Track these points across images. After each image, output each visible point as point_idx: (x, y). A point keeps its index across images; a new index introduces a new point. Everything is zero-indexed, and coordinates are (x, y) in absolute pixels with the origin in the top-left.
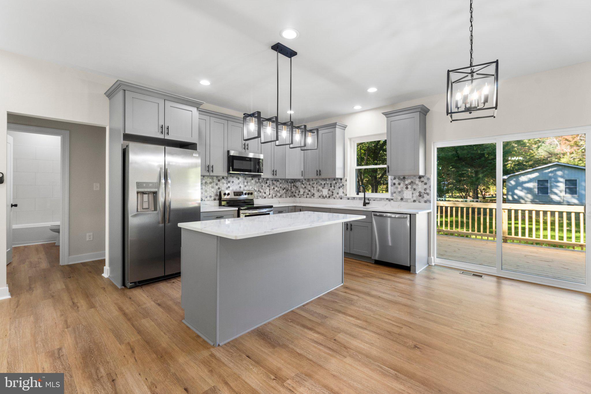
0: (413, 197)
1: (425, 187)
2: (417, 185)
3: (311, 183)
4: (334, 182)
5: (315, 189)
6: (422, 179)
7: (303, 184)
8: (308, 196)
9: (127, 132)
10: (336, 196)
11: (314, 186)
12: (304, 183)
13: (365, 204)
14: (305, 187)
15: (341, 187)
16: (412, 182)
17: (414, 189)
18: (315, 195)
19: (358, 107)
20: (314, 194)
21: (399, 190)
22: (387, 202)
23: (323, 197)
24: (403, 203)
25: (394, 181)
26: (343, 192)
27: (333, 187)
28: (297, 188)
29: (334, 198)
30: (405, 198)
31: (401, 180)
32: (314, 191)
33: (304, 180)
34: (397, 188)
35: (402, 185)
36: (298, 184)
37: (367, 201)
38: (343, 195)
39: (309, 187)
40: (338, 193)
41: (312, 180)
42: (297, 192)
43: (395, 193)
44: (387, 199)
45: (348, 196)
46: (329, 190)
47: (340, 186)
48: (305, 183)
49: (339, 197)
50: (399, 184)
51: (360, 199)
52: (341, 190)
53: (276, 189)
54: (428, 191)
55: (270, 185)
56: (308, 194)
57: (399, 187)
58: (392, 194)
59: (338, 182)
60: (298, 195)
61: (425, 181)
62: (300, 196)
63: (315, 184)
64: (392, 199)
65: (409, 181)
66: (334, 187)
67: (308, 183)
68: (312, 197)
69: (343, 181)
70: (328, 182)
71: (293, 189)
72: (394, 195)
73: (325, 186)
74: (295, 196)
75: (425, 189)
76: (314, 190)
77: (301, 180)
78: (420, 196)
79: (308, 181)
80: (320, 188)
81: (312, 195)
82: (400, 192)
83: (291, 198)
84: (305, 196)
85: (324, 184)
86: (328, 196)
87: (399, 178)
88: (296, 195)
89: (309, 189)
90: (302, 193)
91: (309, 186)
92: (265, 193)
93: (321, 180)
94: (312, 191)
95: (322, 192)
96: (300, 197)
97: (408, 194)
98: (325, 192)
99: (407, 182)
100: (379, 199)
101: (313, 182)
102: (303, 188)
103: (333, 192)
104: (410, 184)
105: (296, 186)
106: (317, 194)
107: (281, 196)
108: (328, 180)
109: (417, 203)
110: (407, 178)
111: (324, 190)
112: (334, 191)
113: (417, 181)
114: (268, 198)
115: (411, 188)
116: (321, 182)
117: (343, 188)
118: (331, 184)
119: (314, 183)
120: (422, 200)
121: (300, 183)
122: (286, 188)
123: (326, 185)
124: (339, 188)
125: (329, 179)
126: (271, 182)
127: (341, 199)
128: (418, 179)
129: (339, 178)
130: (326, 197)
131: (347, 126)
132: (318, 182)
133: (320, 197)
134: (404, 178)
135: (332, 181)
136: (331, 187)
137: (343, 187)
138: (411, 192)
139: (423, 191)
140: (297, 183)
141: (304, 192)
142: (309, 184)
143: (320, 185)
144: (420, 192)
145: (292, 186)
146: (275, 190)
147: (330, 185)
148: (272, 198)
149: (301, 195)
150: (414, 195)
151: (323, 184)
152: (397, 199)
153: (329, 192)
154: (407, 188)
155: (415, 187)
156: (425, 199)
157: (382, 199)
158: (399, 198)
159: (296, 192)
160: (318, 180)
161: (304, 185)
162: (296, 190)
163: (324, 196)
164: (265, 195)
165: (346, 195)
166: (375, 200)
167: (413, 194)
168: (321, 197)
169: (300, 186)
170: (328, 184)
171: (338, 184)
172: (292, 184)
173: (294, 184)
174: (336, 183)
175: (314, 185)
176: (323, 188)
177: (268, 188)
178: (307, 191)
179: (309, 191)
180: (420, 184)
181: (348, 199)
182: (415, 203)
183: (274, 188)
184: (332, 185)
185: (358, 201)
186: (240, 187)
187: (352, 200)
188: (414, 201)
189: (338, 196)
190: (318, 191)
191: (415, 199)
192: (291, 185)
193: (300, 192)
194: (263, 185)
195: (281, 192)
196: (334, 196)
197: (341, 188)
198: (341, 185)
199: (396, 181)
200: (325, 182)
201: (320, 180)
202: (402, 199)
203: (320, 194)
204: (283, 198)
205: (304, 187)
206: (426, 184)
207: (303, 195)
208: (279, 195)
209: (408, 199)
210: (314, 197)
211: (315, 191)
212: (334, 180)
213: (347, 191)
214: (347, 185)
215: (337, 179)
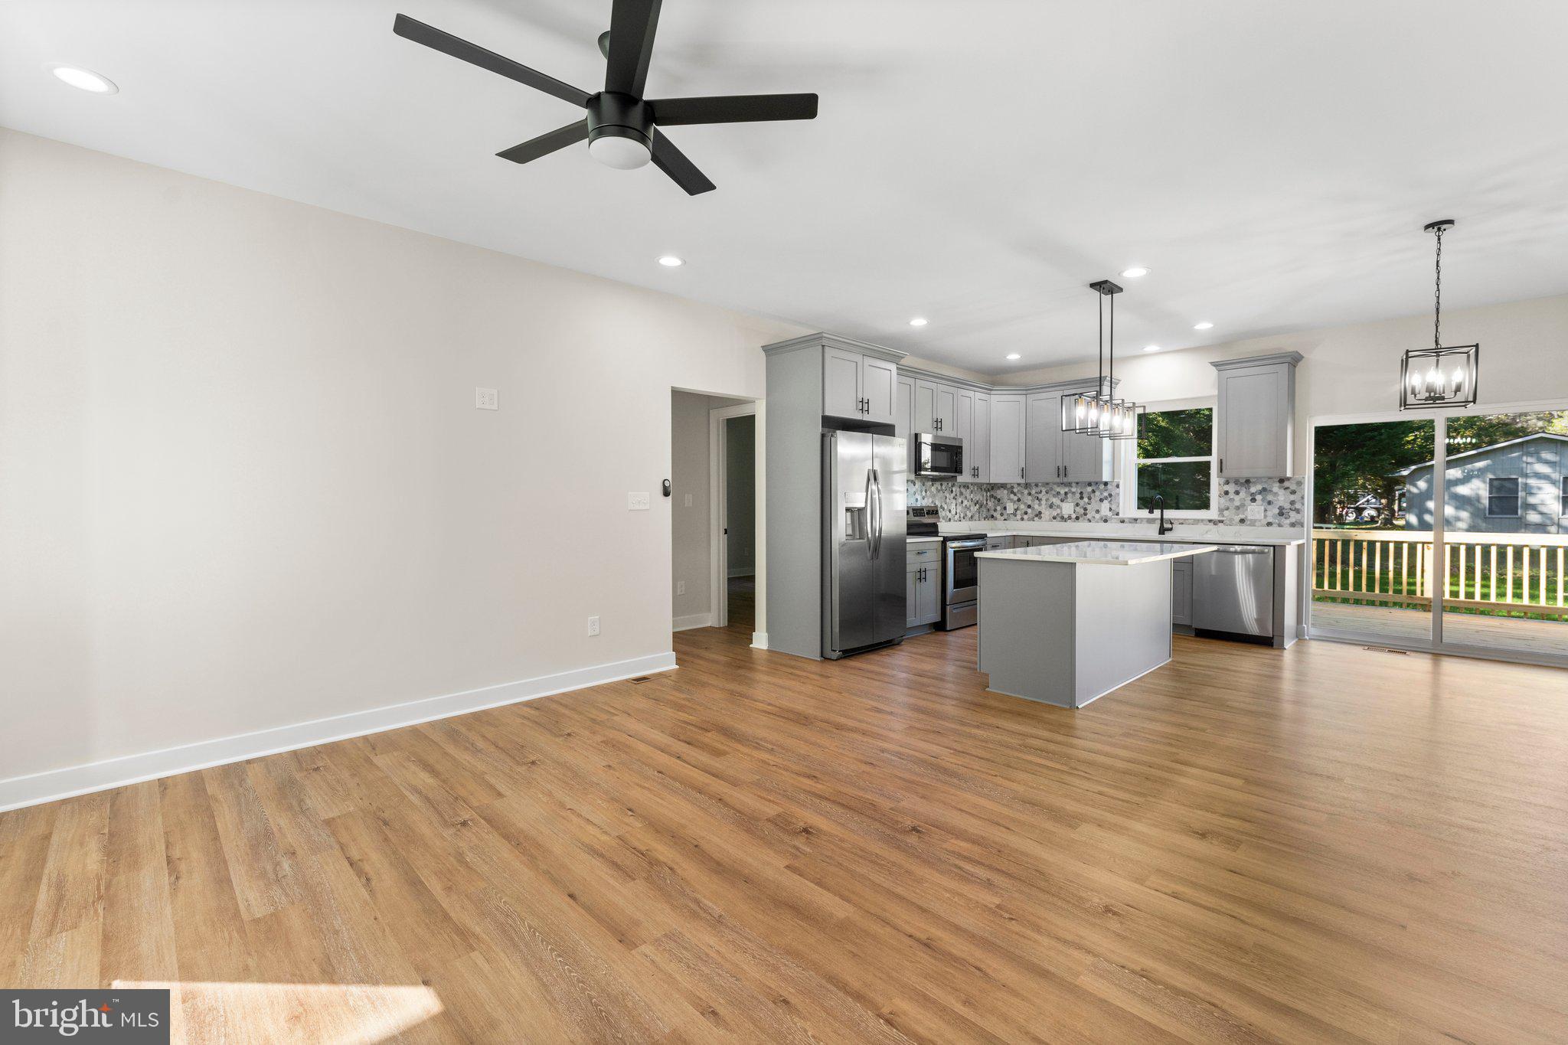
0: (1265, 516)
1: (1292, 497)
2: (1276, 494)
3: (1033, 492)
4: (1089, 489)
5: (1043, 502)
6: (1286, 484)
7: (1012, 492)
8: (1026, 517)
9: (828, 413)
10: (1094, 517)
12: (1015, 490)
13: (1162, 531)
14: (1019, 500)
15: (1106, 498)
16: (1264, 489)
17: (1269, 503)
18: (1042, 515)
19: (1152, 348)
20: (1040, 513)
21: (1237, 503)
22: (1211, 526)
23: (1062, 518)
24: (1243, 528)
25: (1226, 488)
26: (1110, 509)
27: (1086, 500)
28: (999, 500)
29: (1089, 520)
30: (1249, 518)
31: (1242, 484)
32: (1043, 508)
33: (1015, 486)
34: (1232, 500)
35: (1243, 494)
36: (1002, 494)
37: (1166, 526)
38: (1109, 514)
39: (1029, 500)
40: (1098, 511)
41: (1037, 485)
42: (999, 508)
43: (1227, 509)
44: (1210, 521)
45: (1121, 515)
46: (1077, 505)
47: (1102, 497)
48: (1018, 491)
49: (1102, 518)
50: (1237, 493)
51: (1150, 521)
52: (1106, 505)
53: (965, 502)
54: (1298, 506)
55: (956, 495)
56: (1026, 513)
57: (1237, 498)
58: (1221, 511)
59: (1098, 488)
60: (1002, 515)
61: (1293, 487)
62: (1005, 517)
63: (1044, 492)
64: (1222, 522)
65: (1259, 487)
66: (1090, 498)
67: (1026, 492)
68: (1035, 518)
69: (1109, 486)
70: (1074, 490)
71: (990, 504)
72: (1226, 513)
73: (1066, 498)
74: (992, 516)
75: (1292, 503)
76: (1040, 505)
77: (1009, 486)
78: (1281, 514)
79: (1026, 488)
80: (1056, 501)
81: (1037, 516)
82: (1238, 508)
83: (986, 522)
84: (1019, 517)
85: (1066, 493)
86: (1074, 516)
87: (1237, 482)
88: (997, 515)
89: (1029, 503)
90: (1010, 510)
91: (1030, 498)
92: (950, 511)
93: (1059, 486)
94: (1036, 507)
95: (1061, 509)
96: (1005, 520)
97: (1255, 511)
98: (1068, 508)
99: (1253, 490)
100: (1191, 522)
101: (1038, 490)
102: (1015, 502)
103: (1085, 509)
104: (1260, 494)
105: (995, 498)
106: (1047, 513)
107: (972, 517)
108: (1074, 485)
109: (1274, 529)
110: (1255, 483)
111: (1064, 505)
112: (1088, 507)
113: (1276, 488)
114: (954, 521)
115: (1263, 500)
116: (1058, 490)
117: (1111, 500)
118: (1081, 493)
119: (1041, 492)
120: (1286, 522)
121: (1006, 492)
123: (1069, 495)
124: (1101, 500)
125: (1077, 483)
126: (958, 489)
127: (1106, 521)
128: (1278, 484)
129: (1102, 482)
130: (1070, 518)
131: (1120, 381)
132: (1052, 489)
133: (1054, 518)
134: (1248, 481)
135: (1085, 487)
136: (1082, 498)
138: (1263, 508)
139: (1287, 506)
140: (998, 492)
141: (1016, 510)
142: (1030, 494)
143: (1054, 496)
144: (1281, 508)
145: (989, 498)
147: (1078, 496)
149: (1008, 514)
150: (1269, 513)
151: (1062, 492)
152: (1231, 520)
153: (1078, 509)
154: (1253, 500)
155: (1270, 497)
156: (1293, 520)
157: (1198, 520)
158: (1237, 518)
159: (995, 510)
160: (1050, 486)
161: (1015, 495)
162: (996, 506)
163: (1066, 516)
164: (950, 516)
165: (1117, 514)
166: (1182, 524)
167: (1266, 510)
168: (1058, 518)
169: (1006, 497)
170: (1074, 493)
171: (1097, 493)
172: (989, 494)
173: (992, 493)
174: (1094, 491)
175: (1040, 496)
177: (954, 501)
178: (1022, 507)
179: (1029, 507)
180: (1281, 492)
181: (1123, 522)
182: (1270, 528)
183: (962, 502)
184: (1085, 495)
185: (1146, 525)
186: (917, 500)
187: (1130, 523)
188: (1269, 524)
189: (1097, 516)
190: (1051, 506)
191: (1270, 519)
192: (987, 496)
193: (1005, 508)
195: (972, 508)
196: (1089, 516)
197: (1105, 501)
198: (1106, 494)
199: (1231, 488)
200: (1067, 490)
201: (1055, 486)
202: (1242, 521)
203: (1055, 513)
204: (975, 520)
205: (1016, 498)
206: (1293, 492)
207: (1015, 515)
208: (969, 514)
209: (1255, 521)
210: (1040, 518)
212: (1090, 484)
213: (1118, 506)
214: (1118, 494)
215: (1097, 483)
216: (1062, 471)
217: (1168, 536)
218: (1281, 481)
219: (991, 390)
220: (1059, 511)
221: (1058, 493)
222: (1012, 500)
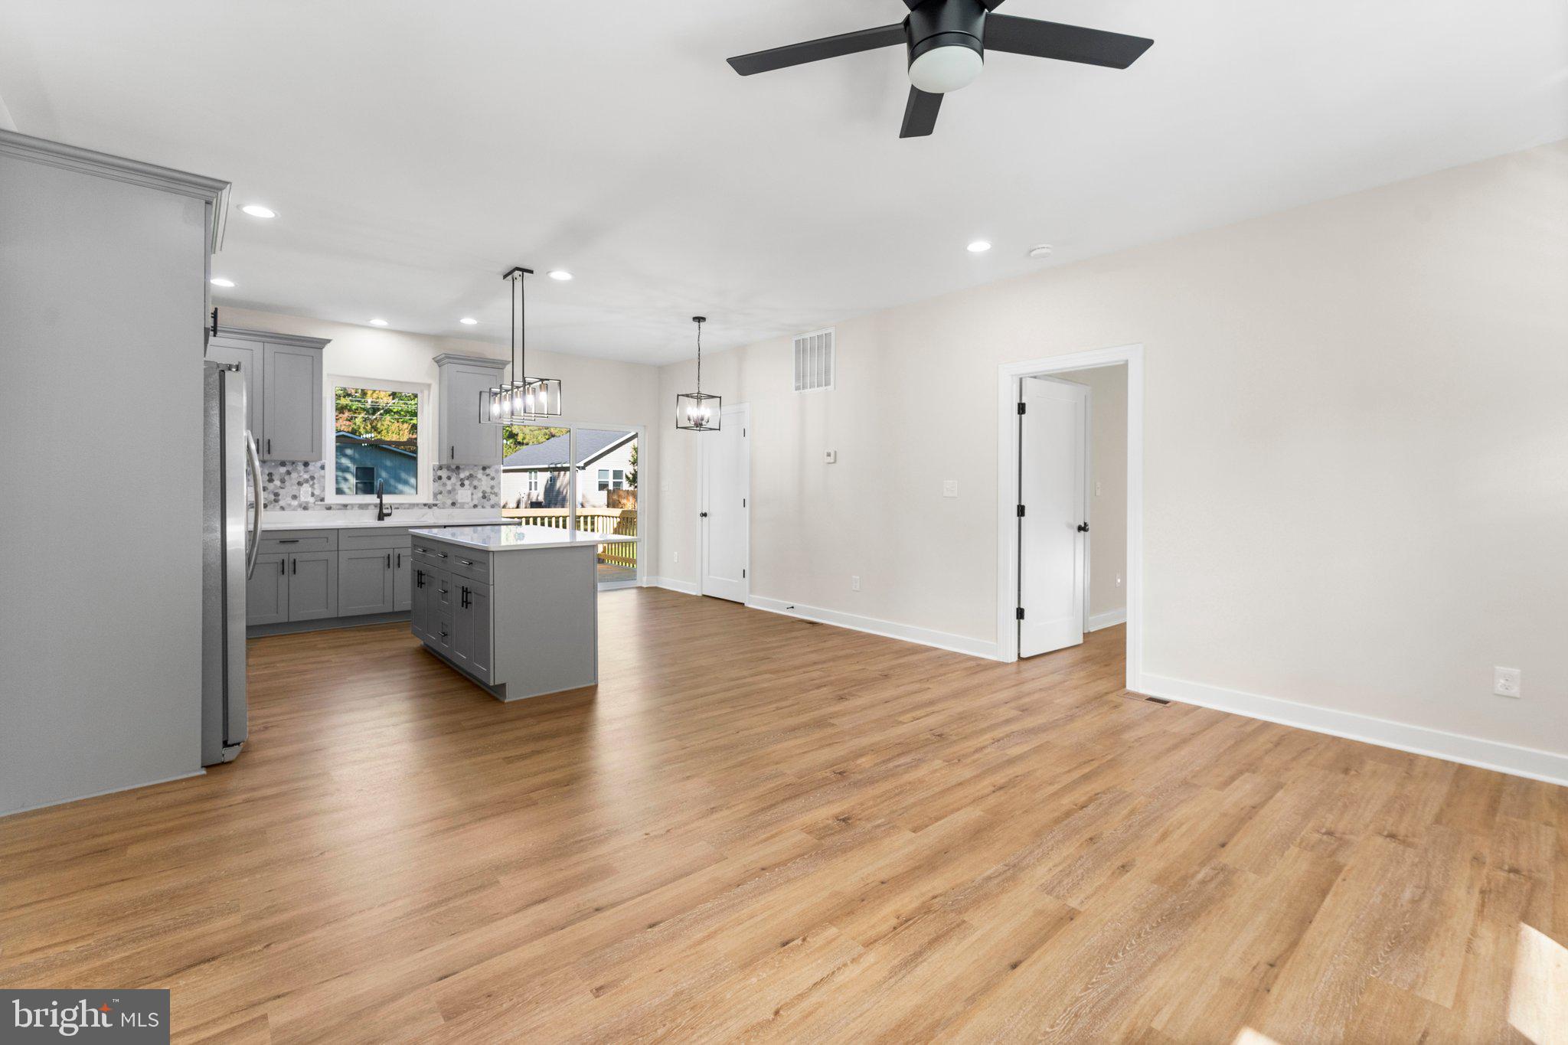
0: (472, 500)
1: (492, 483)
2: (480, 480)
4: (283, 470)
6: (488, 471)
10: (289, 504)
13: (381, 516)
15: (307, 481)
16: (471, 476)
17: (475, 487)
21: (449, 488)
22: (426, 509)
24: (456, 511)
25: (440, 473)
26: (313, 495)
27: (277, 483)
29: (282, 508)
30: (459, 501)
31: (453, 471)
34: (444, 485)
35: (453, 480)
37: (385, 511)
38: (312, 500)
43: (441, 493)
44: (425, 505)
45: (328, 501)
47: (301, 480)
49: (300, 506)
50: (449, 478)
51: (363, 507)
52: (306, 489)
54: (496, 490)
57: (449, 483)
58: (437, 495)
59: (295, 469)
61: (493, 474)
64: (436, 505)
65: (467, 473)
66: (283, 481)
69: (311, 467)
72: (439, 497)
75: (492, 487)
78: (484, 497)
82: (449, 492)
87: (448, 468)
97: (464, 495)
99: (462, 476)
100: (407, 506)
103: (276, 495)
104: (467, 479)
109: (479, 510)
110: (464, 470)
112: (281, 492)
113: (480, 474)
115: (470, 485)
117: (314, 484)
118: (270, 475)
120: (487, 504)
124: (300, 484)
127: (305, 508)
128: (481, 471)
134: (458, 468)
135: (276, 466)
137: (311, 483)
138: (469, 492)
139: (488, 490)
144: (484, 492)
150: (475, 496)
152: (444, 503)
154: (462, 485)
155: (475, 483)
156: (492, 502)
157: (409, 504)
158: (449, 502)
165: (322, 500)
166: (398, 508)
167: (472, 494)
171: (294, 475)
174: (289, 473)
180: (484, 478)
181: (329, 508)
182: (476, 509)
184: (276, 477)
185: (360, 511)
187: (339, 509)
188: (475, 506)
189: (295, 503)
191: (476, 502)
196: (282, 503)
197: (305, 485)
198: (306, 476)
199: (444, 473)
202: (453, 504)
206: (493, 479)
209: (464, 503)
212: (283, 464)
213: (323, 490)
214: (324, 477)
215: (293, 463)
217: (388, 522)
218: (484, 469)
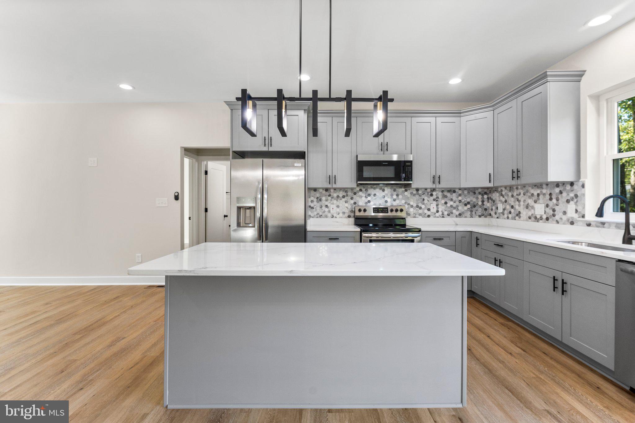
3: (515, 194)
4: (557, 190)
5: (522, 203)
7: (502, 195)
8: (510, 216)
9: (234, 149)
10: (561, 219)
11: (519, 199)
12: (503, 193)
14: (506, 201)
15: (572, 199)
18: (521, 215)
20: (520, 213)
23: (536, 218)
26: (576, 211)
27: (554, 201)
28: (494, 201)
29: (558, 222)
32: (520, 208)
33: (503, 189)
36: (495, 196)
38: (576, 216)
39: (512, 201)
40: (565, 213)
42: (494, 208)
45: (587, 218)
46: (547, 206)
47: (569, 198)
48: (506, 193)
49: (568, 220)
51: (621, 226)
52: (571, 207)
53: (450, 203)
55: (438, 198)
56: (510, 213)
59: (565, 189)
60: (496, 213)
62: (498, 215)
63: (522, 195)
66: (557, 200)
67: (510, 194)
68: (517, 218)
69: (575, 187)
70: (544, 191)
71: (487, 205)
73: (539, 199)
74: (490, 215)
76: (519, 205)
77: (499, 190)
79: (510, 191)
80: (530, 202)
81: (517, 215)
83: (483, 219)
84: (506, 216)
85: (538, 195)
86: (544, 217)
88: (493, 213)
89: (512, 204)
90: (500, 210)
91: (512, 199)
92: (429, 210)
93: (533, 188)
94: (517, 207)
95: (535, 211)
96: (497, 218)
98: (539, 209)
101: (518, 192)
102: (503, 203)
103: (554, 210)
105: (492, 200)
106: (525, 213)
107: (460, 215)
108: (544, 186)
111: (536, 206)
112: (557, 208)
114: (435, 217)
116: (532, 191)
117: (577, 201)
118: (550, 194)
119: (520, 194)
121: (498, 194)
122: (472, 203)
123: (541, 196)
124: (568, 201)
125: (547, 185)
127: (572, 223)
129: (567, 182)
130: (541, 218)
131: (585, 71)
132: (527, 191)
133: (530, 218)
135: (554, 188)
136: (551, 199)
137: (575, 200)
140: (494, 195)
141: (504, 209)
142: (513, 196)
143: (530, 197)
145: (486, 200)
146: (448, 205)
147: (548, 197)
148: (444, 217)
149: (499, 213)
151: (536, 194)
153: (548, 210)
159: (492, 210)
160: (527, 188)
161: (503, 197)
162: (492, 206)
163: (538, 217)
164: (429, 213)
165: (583, 216)
168: (533, 219)
169: (498, 199)
170: (544, 194)
171: (564, 194)
172: (486, 196)
173: (490, 196)
174: (561, 192)
175: (520, 197)
176: (535, 202)
177: (435, 202)
178: (508, 207)
179: (512, 207)
181: (589, 225)
183: (446, 203)
184: (554, 197)
186: (386, 202)
189: (565, 218)
190: (527, 207)
192: (483, 198)
193: (497, 208)
194: (426, 198)
195: (460, 208)
196: (557, 217)
197: (571, 202)
198: (572, 195)
200: (539, 192)
201: (530, 188)
203: (530, 214)
204: (466, 217)
205: (503, 200)
207: (503, 214)
210: (520, 217)
211: (522, 207)
213: (584, 208)
214: (584, 195)
215: (564, 184)
216: (516, 174)
219: (460, 113)
220: (532, 212)
221: (533, 195)
222: (501, 201)
